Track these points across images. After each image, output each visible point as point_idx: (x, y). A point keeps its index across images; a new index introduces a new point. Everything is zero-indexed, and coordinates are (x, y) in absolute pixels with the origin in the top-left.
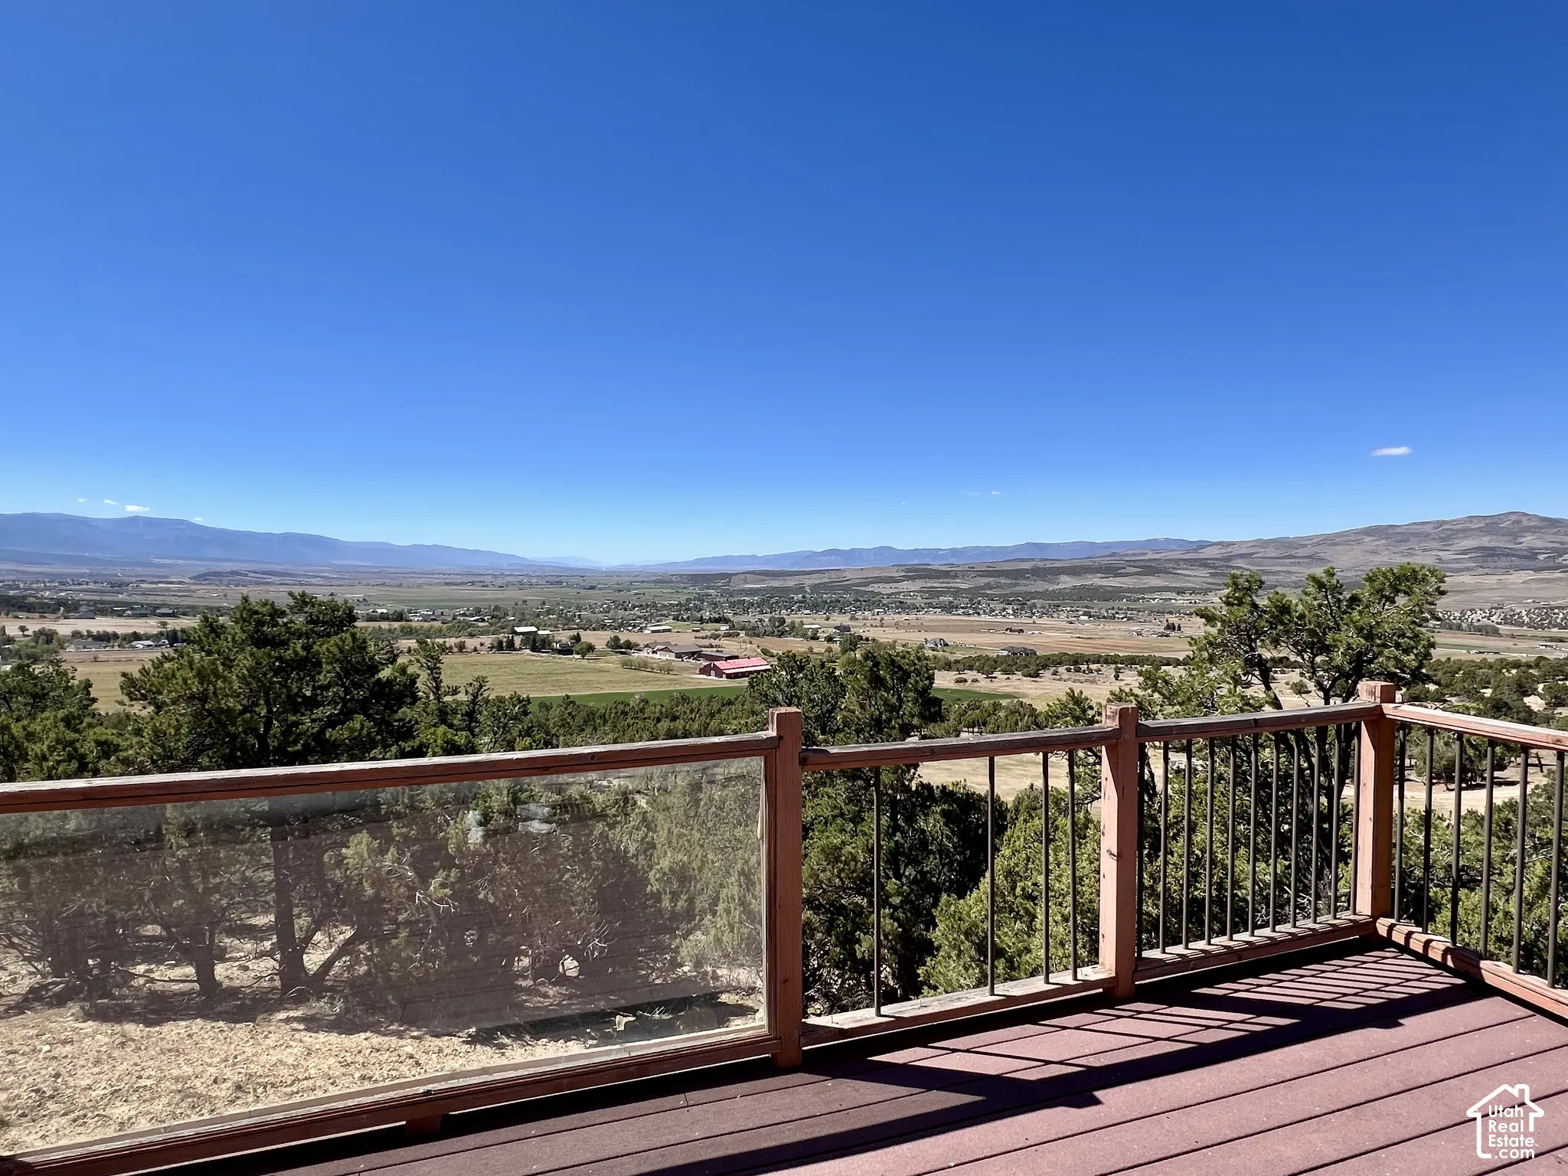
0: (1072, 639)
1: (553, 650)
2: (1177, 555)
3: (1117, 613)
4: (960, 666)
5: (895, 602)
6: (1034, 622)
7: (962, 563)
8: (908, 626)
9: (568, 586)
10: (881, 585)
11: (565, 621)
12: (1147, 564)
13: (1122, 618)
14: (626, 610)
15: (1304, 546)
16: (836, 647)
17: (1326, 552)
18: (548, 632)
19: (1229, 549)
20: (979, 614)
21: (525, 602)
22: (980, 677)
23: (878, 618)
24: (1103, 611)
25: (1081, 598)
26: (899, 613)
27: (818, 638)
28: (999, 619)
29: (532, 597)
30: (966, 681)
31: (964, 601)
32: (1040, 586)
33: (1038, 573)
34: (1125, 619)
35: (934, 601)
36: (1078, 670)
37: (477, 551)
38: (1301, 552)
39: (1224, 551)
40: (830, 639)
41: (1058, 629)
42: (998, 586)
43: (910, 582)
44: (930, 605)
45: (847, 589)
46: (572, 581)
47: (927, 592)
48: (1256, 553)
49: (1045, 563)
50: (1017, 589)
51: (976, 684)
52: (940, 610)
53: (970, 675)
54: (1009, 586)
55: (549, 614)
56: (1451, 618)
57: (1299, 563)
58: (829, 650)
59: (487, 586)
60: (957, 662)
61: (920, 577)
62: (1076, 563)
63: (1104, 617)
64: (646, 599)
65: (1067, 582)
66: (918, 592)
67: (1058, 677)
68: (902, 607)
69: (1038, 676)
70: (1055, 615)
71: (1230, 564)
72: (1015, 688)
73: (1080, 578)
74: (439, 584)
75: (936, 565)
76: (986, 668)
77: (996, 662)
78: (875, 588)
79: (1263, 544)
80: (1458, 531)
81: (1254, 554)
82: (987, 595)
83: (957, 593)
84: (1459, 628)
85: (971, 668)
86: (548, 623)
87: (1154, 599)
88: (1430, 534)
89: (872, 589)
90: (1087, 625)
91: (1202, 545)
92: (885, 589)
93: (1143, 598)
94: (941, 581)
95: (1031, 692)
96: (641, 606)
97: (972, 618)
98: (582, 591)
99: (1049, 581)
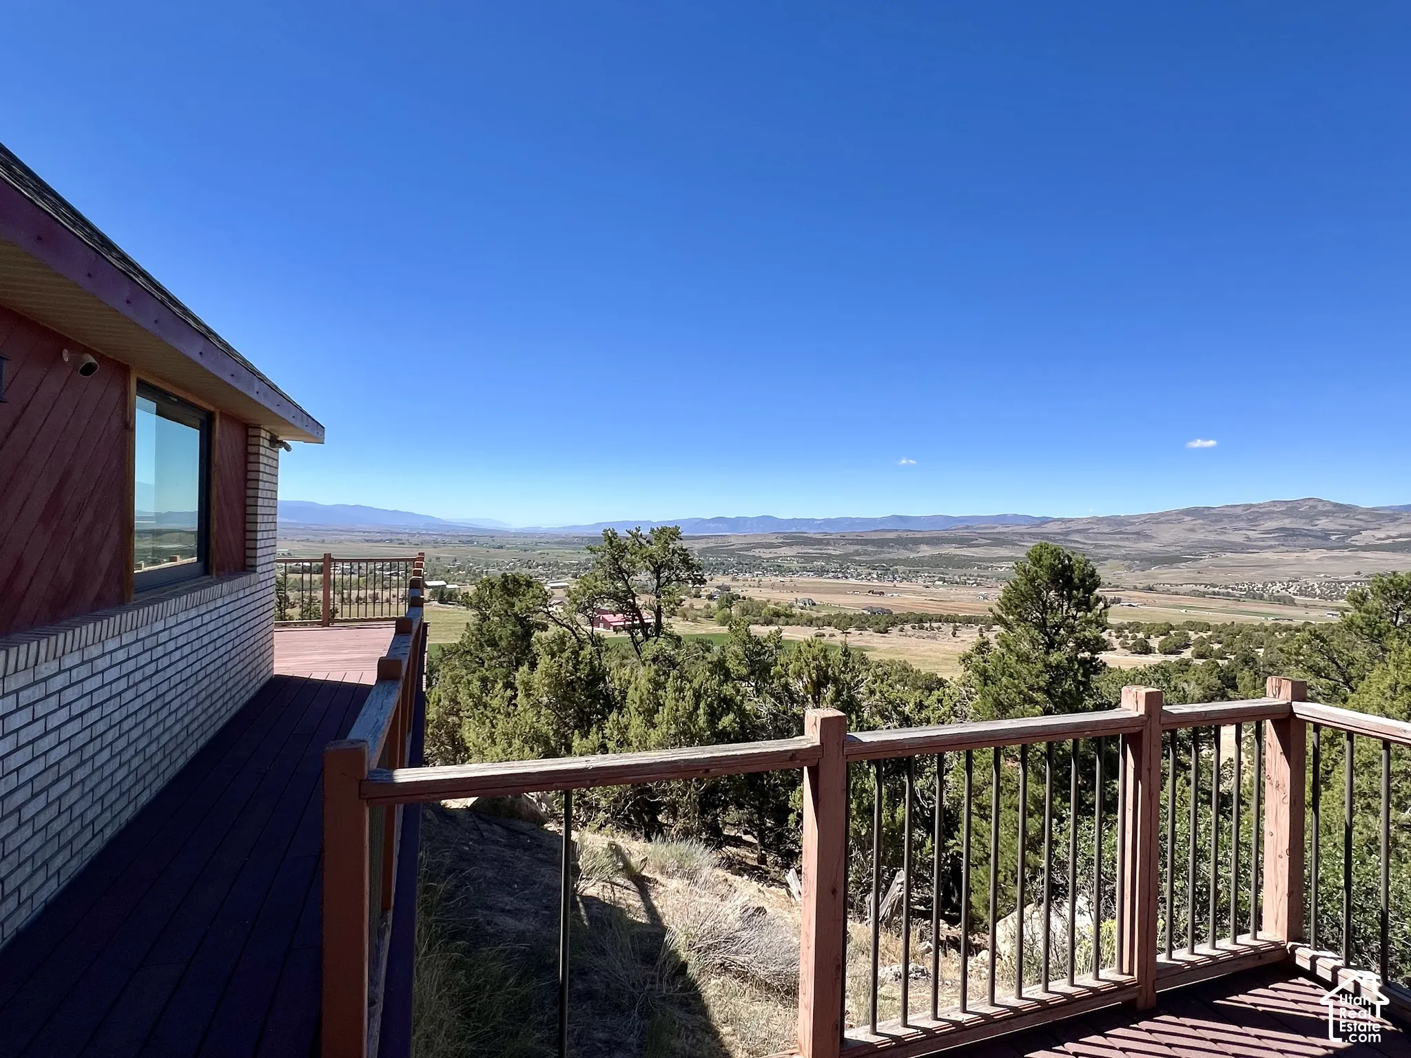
0: (926, 602)
1: (458, 602)
2: (1022, 529)
3: (968, 579)
4: (820, 623)
5: (774, 566)
6: (895, 586)
7: (835, 533)
8: (783, 587)
9: (479, 544)
10: (762, 550)
11: (472, 577)
12: (998, 536)
13: (972, 584)
14: (530, 568)
15: (1133, 524)
16: (714, 604)
17: (1151, 529)
18: (456, 586)
19: (1068, 525)
20: (847, 577)
21: (438, 558)
22: (837, 632)
23: (757, 579)
24: (956, 577)
25: (937, 566)
26: (776, 575)
27: (700, 597)
28: (864, 582)
29: (445, 554)
30: (824, 635)
31: (834, 565)
32: (903, 554)
33: (901, 542)
34: (975, 585)
35: (808, 566)
36: (922, 628)
37: (396, 511)
38: (1129, 529)
39: (1063, 526)
40: (711, 597)
41: (914, 592)
42: (866, 553)
43: (788, 548)
44: (804, 569)
45: (731, 553)
46: (482, 540)
47: (802, 557)
48: (1091, 528)
49: (909, 533)
50: (882, 556)
51: (833, 638)
52: (812, 573)
53: (828, 630)
54: (875, 553)
55: (459, 570)
56: (1255, 589)
57: (1127, 538)
58: (708, 607)
59: (403, 544)
60: (818, 619)
61: (797, 544)
62: (935, 534)
63: (957, 583)
64: (551, 558)
65: (926, 551)
66: (794, 557)
67: (904, 634)
68: (780, 570)
69: (886, 632)
70: (914, 580)
71: (1068, 538)
72: (866, 642)
73: (937, 547)
74: (361, 541)
75: (812, 533)
76: (842, 625)
77: (851, 619)
78: (756, 552)
79: (1099, 521)
80: (1264, 514)
81: (1089, 529)
82: (855, 561)
83: (829, 558)
84: (1261, 597)
85: (829, 625)
86: (458, 578)
87: (1001, 568)
88: (1239, 516)
89: (754, 554)
90: (941, 590)
91: (1045, 521)
92: (766, 554)
93: (992, 567)
94: (815, 547)
95: (879, 646)
96: (545, 564)
97: (840, 581)
98: (492, 550)
99: (911, 550)
